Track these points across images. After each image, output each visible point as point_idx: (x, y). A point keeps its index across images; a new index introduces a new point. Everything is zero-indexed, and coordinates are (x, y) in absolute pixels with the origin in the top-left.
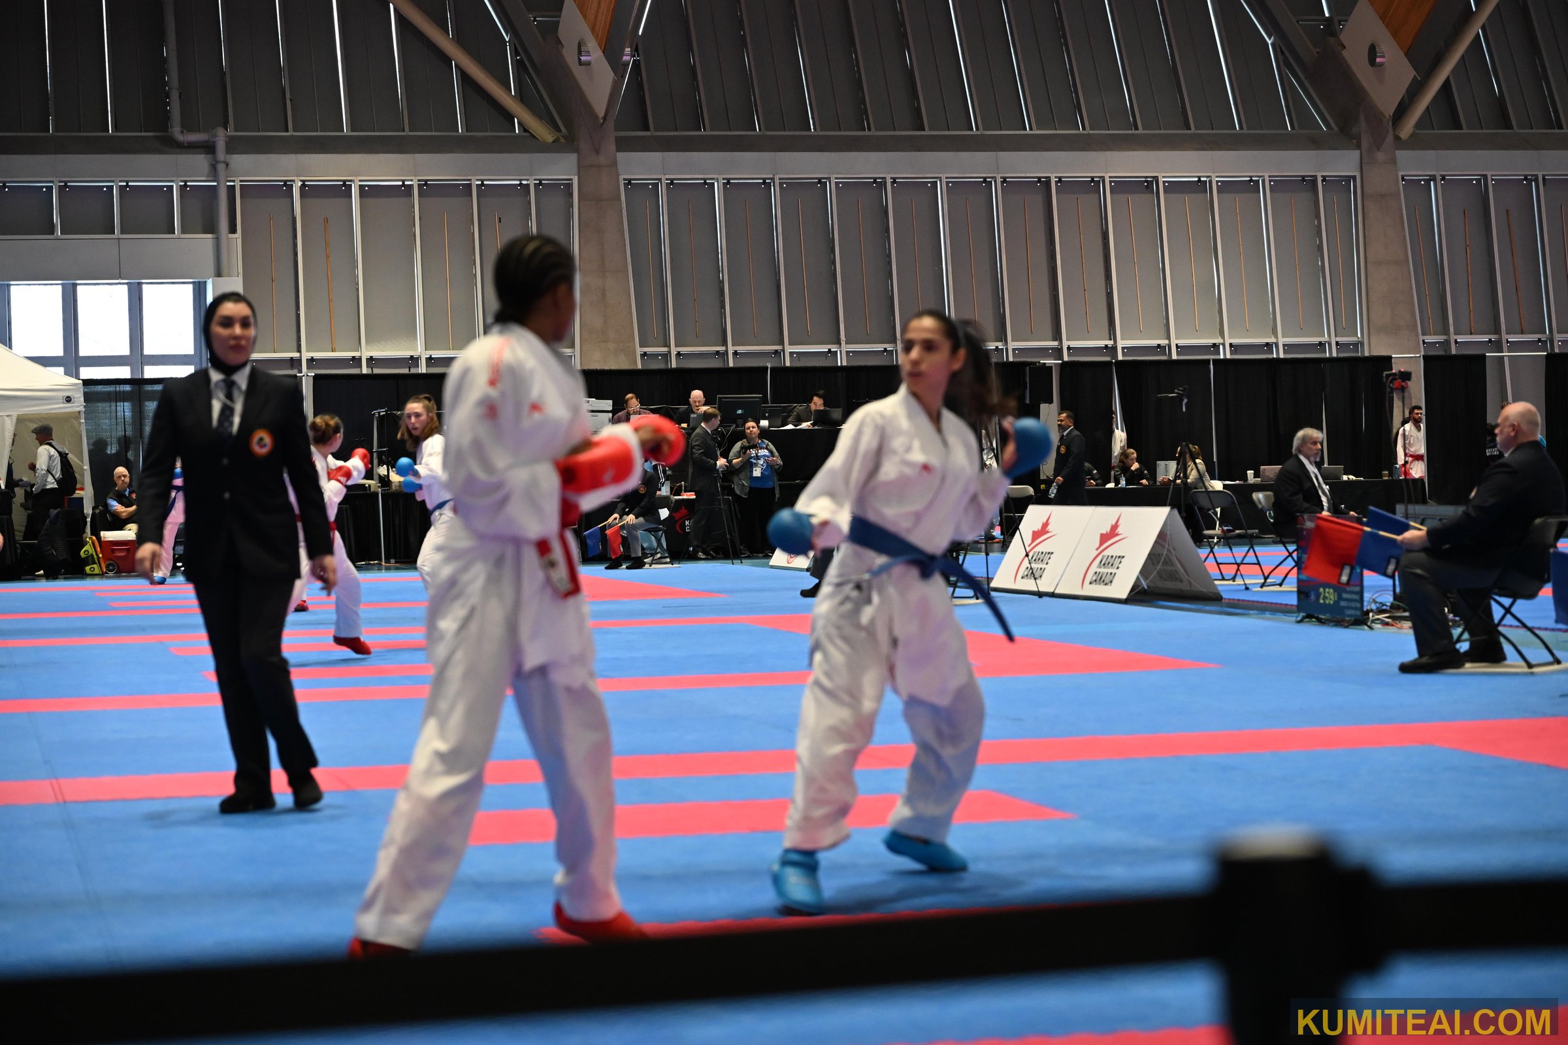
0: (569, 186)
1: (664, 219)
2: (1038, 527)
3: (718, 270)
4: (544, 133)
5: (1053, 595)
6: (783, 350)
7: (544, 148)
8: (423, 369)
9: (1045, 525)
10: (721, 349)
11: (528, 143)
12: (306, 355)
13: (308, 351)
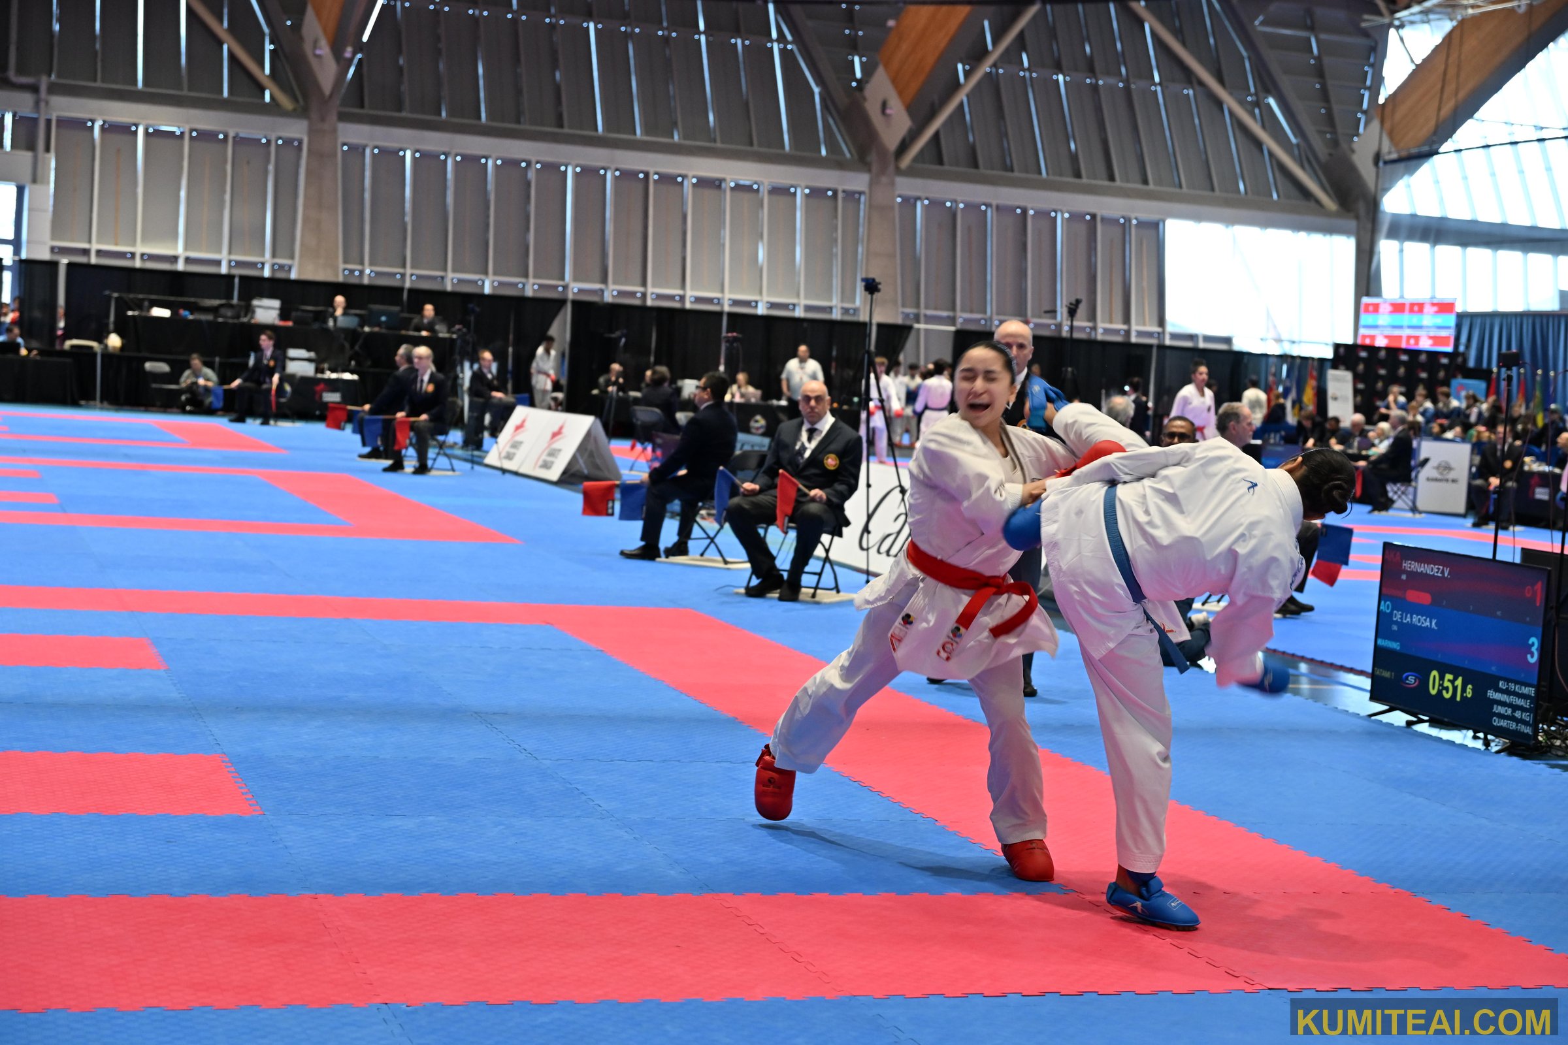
0: (300, 142)
1: (368, 174)
2: (518, 422)
3: (403, 214)
4: (286, 102)
5: (516, 474)
6: (446, 276)
7: (284, 113)
8: (180, 266)
9: (524, 421)
10: (401, 270)
11: (274, 109)
12: (95, 246)
13: (98, 242)
